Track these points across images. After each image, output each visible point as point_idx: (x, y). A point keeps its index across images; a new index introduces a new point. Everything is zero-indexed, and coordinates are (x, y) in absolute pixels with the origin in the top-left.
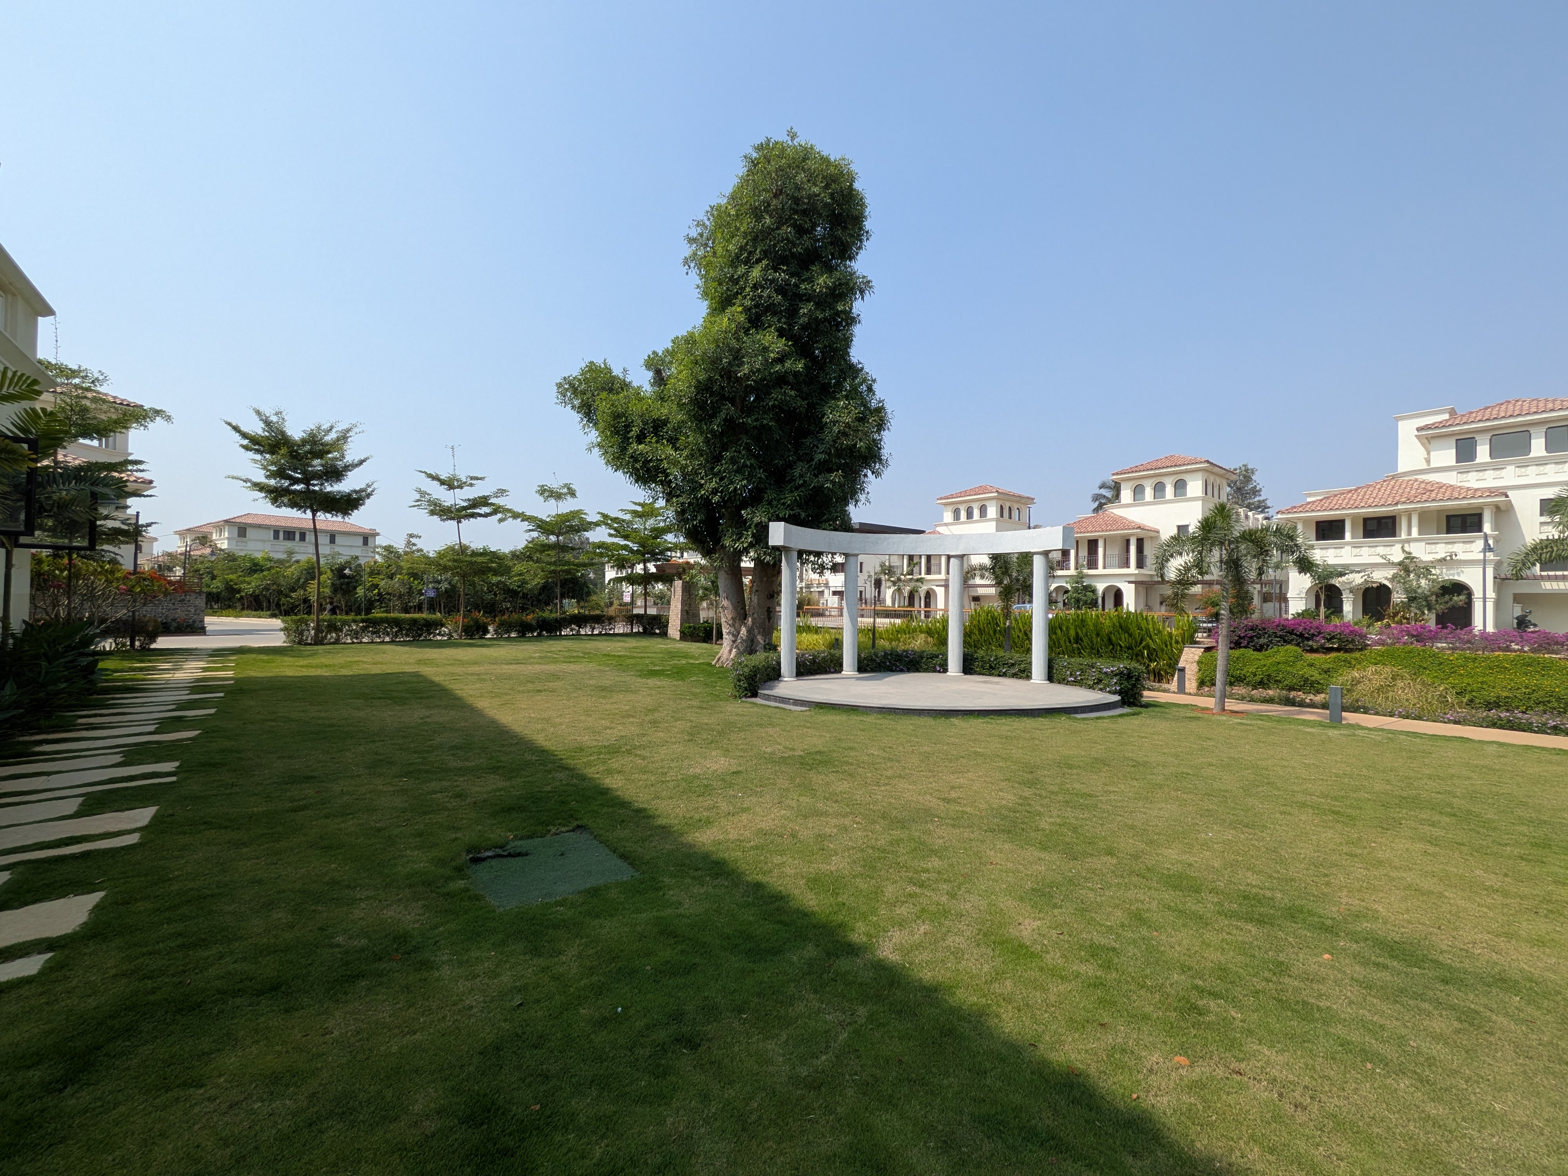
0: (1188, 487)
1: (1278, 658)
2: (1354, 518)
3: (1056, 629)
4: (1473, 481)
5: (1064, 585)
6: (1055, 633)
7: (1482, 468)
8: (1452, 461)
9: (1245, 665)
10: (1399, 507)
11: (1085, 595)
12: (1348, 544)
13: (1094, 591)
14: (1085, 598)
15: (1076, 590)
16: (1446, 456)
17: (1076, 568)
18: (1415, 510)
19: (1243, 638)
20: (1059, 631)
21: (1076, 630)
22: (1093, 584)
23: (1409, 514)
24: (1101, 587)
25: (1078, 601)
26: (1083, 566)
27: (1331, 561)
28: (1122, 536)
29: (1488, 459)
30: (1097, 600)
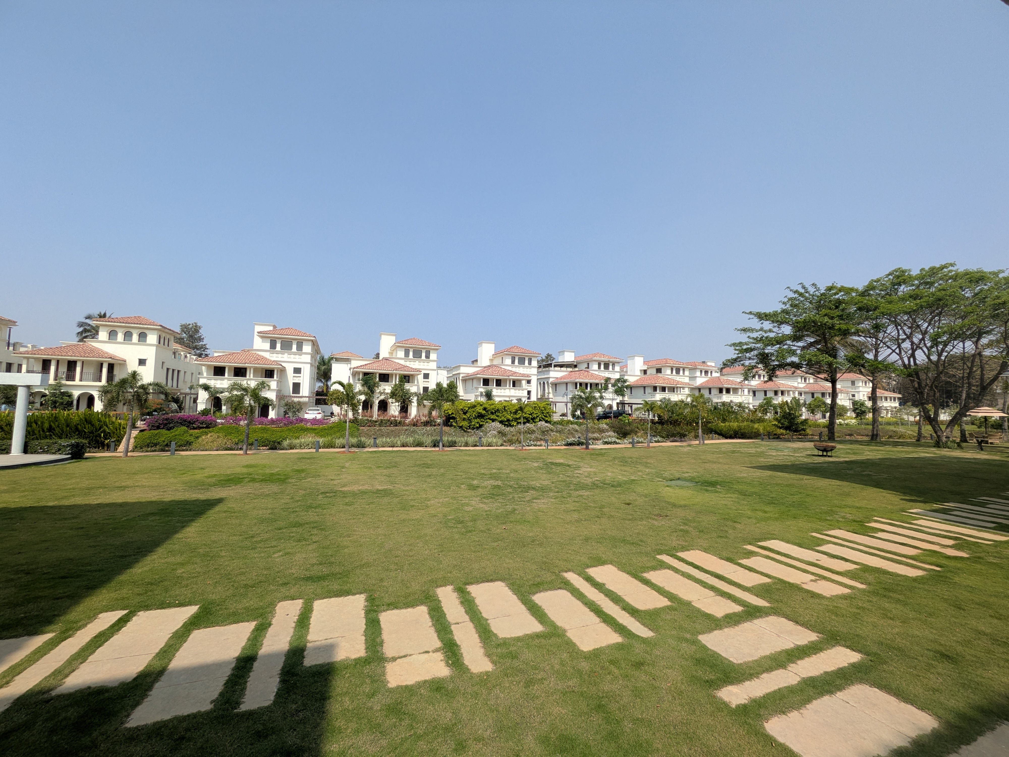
0: (148, 337)
1: (177, 433)
2: (230, 367)
3: (32, 423)
4: (274, 357)
5: (43, 391)
6: (31, 426)
7: (278, 353)
8: (269, 349)
9: (159, 437)
10: (246, 365)
11: (62, 399)
12: (226, 378)
13: (70, 396)
14: (61, 401)
15: (54, 395)
16: (267, 346)
17: (55, 379)
18: (252, 367)
19: (161, 424)
20: (34, 425)
21: (50, 423)
22: (69, 391)
23: (250, 368)
24: (76, 393)
25: (55, 402)
26: (62, 378)
27: (218, 386)
28: (98, 361)
29: (280, 350)
30: (72, 402)
